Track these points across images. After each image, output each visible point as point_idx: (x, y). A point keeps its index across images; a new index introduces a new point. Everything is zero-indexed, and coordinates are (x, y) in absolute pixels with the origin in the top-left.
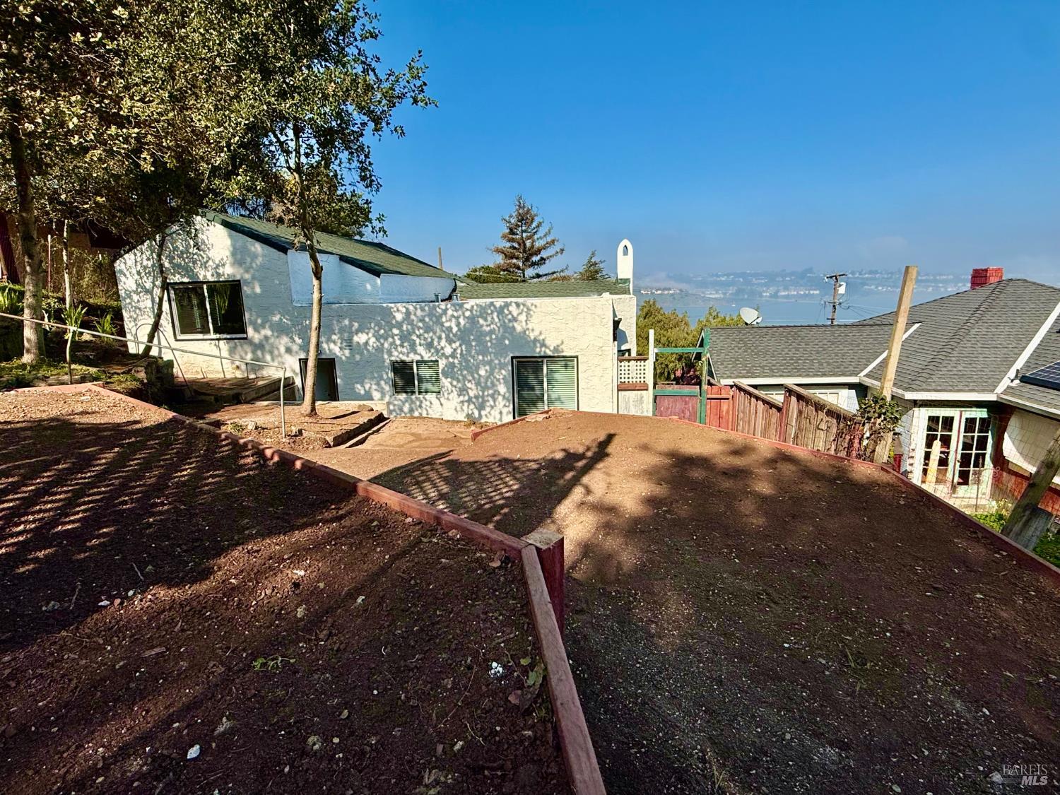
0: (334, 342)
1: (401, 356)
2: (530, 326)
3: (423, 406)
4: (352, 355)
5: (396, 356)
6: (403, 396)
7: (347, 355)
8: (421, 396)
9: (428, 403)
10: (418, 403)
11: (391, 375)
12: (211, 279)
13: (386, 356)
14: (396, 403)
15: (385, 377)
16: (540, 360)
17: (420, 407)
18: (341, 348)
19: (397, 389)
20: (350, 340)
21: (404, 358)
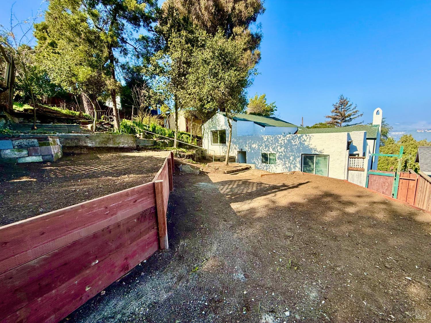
0: (247, 147)
1: (265, 151)
2: (310, 143)
3: (270, 168)
4: (251, 151)
5: (263, 152)
6: (264, 164)
7: (250, 150)
8: (270, 165)
9: (272, 167)
10: (269, 167)
11: (261, 157)
12: (220, 129)
13: (260, 152)
14: (262, 166)
15: (260, 158)
16: (313, 155)
17: (269, 168)
18: (248, 148)
19: (263, 162)
20: (251, 146)
21: (266, 152)
